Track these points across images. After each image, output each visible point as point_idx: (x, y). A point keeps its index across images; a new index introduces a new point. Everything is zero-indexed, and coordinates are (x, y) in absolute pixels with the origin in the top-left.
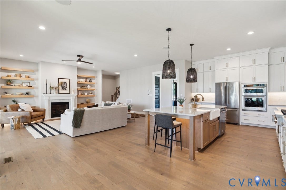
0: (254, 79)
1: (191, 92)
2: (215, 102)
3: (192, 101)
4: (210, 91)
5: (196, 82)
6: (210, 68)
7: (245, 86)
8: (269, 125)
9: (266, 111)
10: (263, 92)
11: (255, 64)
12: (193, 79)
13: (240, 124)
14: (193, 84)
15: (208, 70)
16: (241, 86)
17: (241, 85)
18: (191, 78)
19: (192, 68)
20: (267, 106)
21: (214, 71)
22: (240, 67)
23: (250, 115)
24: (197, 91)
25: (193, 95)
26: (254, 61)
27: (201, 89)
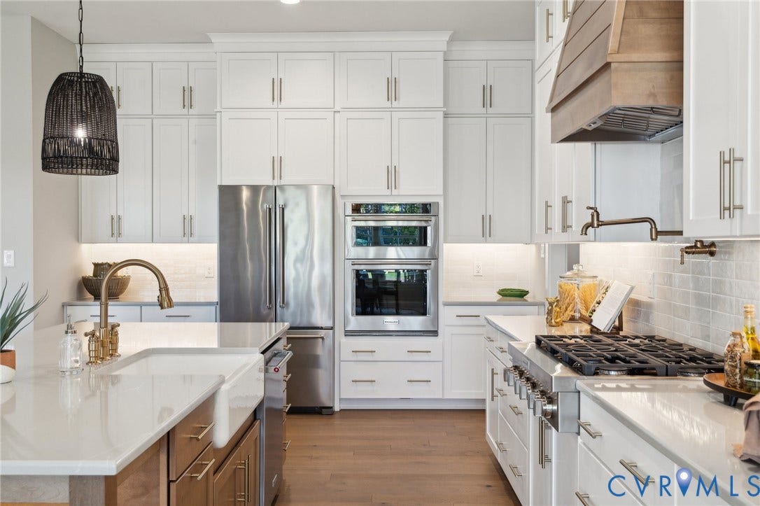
0: (392, 175)
1: (78, 239)
2: (214, 296)
3: (80, 297)
4: (188, 232)
5: (115, 171)
6: (188, 96)
7: (356, 209)
8: (446, 397)
9: (434, 333)
10: (425, 244)
11: (395, 104)
12: (89, 147)
13: (337, 408)
14: (91, 183)
15: (178, 109)
16: (340, 211)
17: (339, 202)
18: (73, 142)
19: (81, 75)
20: (441, 307)
21: (213, 116)
22: (337, 108)
23: (376, 357)
24: (116, 232)
25: (90, 255)
26: (392, 89)
27: (135, 216)
